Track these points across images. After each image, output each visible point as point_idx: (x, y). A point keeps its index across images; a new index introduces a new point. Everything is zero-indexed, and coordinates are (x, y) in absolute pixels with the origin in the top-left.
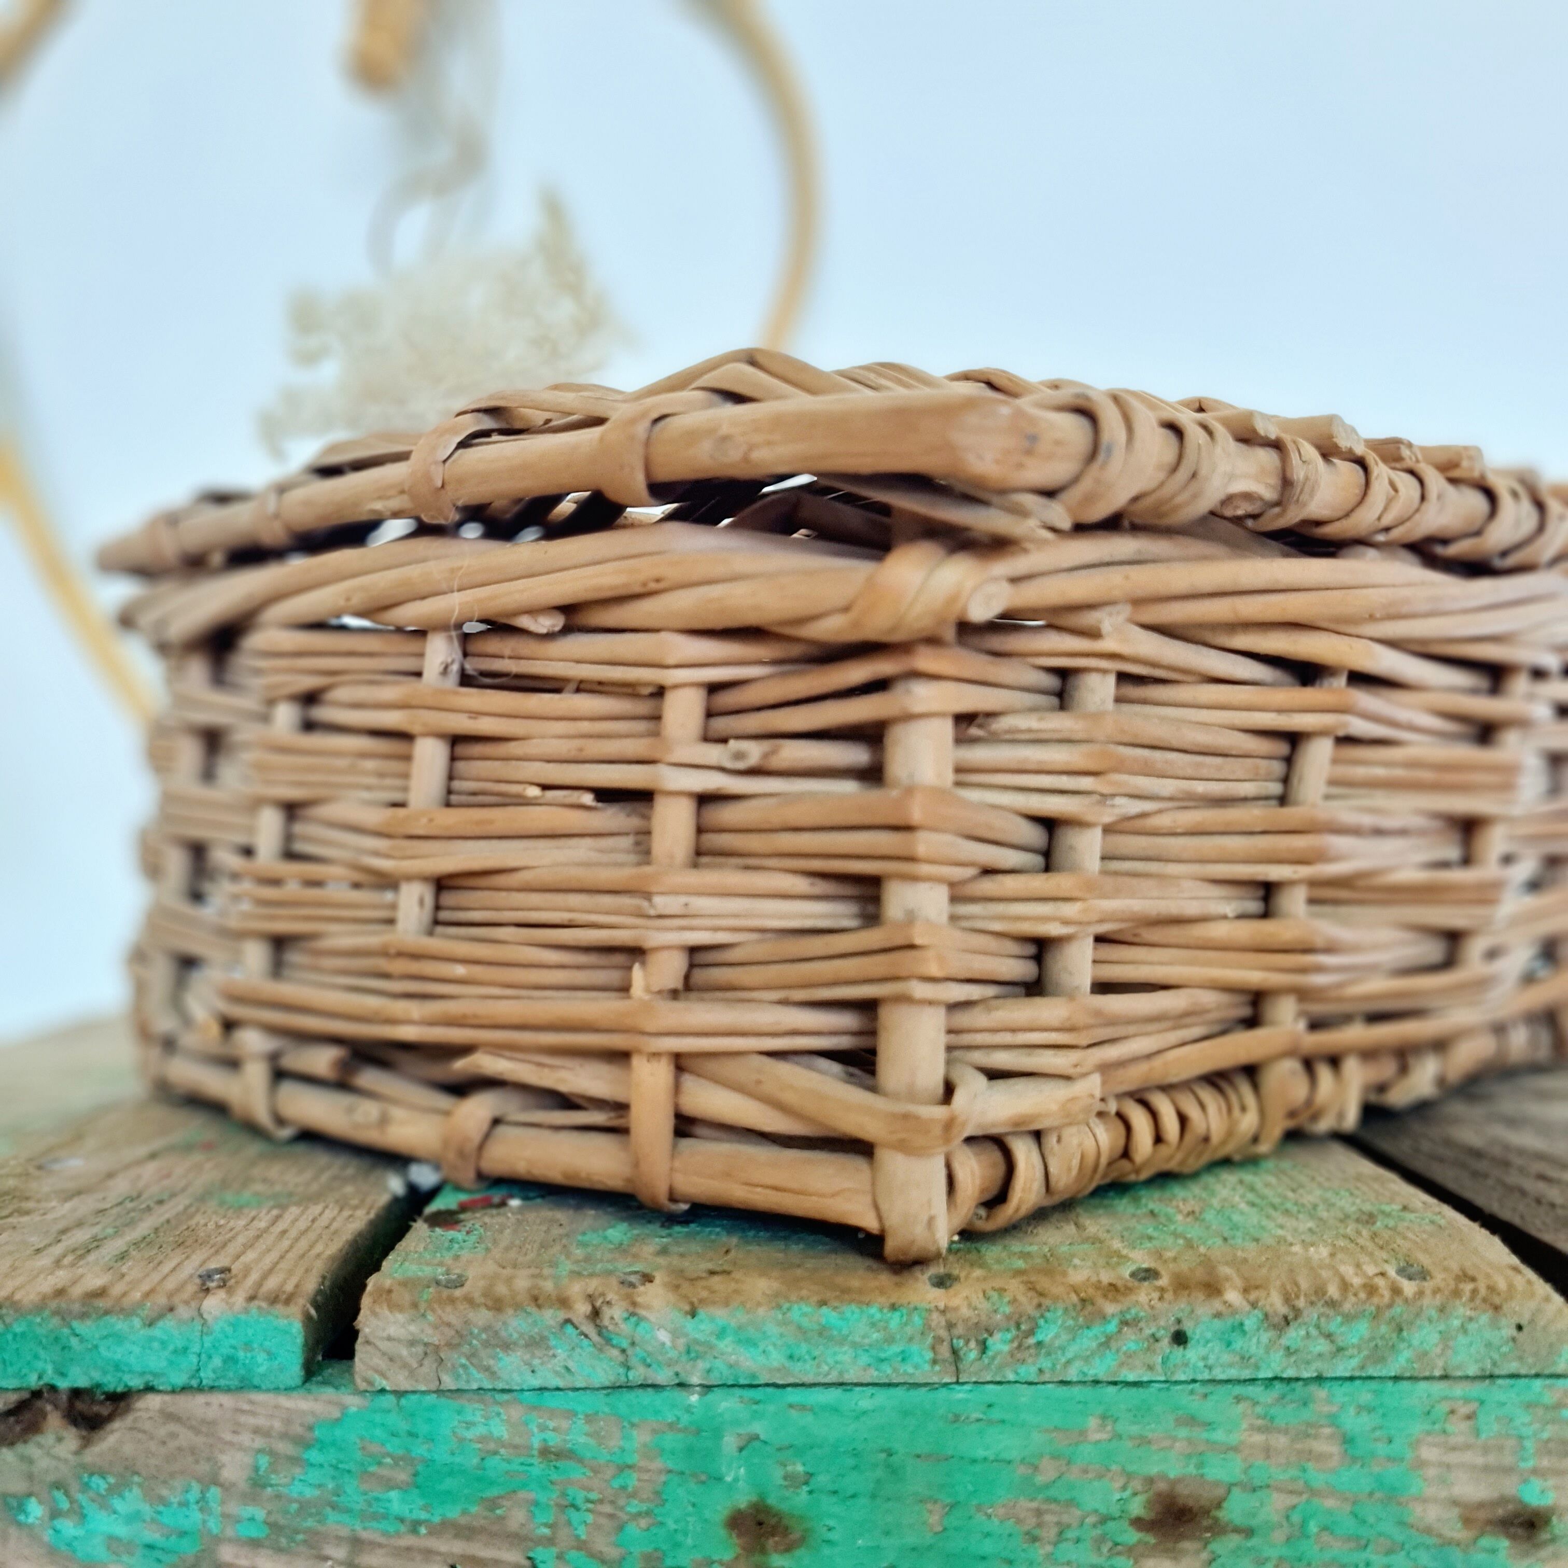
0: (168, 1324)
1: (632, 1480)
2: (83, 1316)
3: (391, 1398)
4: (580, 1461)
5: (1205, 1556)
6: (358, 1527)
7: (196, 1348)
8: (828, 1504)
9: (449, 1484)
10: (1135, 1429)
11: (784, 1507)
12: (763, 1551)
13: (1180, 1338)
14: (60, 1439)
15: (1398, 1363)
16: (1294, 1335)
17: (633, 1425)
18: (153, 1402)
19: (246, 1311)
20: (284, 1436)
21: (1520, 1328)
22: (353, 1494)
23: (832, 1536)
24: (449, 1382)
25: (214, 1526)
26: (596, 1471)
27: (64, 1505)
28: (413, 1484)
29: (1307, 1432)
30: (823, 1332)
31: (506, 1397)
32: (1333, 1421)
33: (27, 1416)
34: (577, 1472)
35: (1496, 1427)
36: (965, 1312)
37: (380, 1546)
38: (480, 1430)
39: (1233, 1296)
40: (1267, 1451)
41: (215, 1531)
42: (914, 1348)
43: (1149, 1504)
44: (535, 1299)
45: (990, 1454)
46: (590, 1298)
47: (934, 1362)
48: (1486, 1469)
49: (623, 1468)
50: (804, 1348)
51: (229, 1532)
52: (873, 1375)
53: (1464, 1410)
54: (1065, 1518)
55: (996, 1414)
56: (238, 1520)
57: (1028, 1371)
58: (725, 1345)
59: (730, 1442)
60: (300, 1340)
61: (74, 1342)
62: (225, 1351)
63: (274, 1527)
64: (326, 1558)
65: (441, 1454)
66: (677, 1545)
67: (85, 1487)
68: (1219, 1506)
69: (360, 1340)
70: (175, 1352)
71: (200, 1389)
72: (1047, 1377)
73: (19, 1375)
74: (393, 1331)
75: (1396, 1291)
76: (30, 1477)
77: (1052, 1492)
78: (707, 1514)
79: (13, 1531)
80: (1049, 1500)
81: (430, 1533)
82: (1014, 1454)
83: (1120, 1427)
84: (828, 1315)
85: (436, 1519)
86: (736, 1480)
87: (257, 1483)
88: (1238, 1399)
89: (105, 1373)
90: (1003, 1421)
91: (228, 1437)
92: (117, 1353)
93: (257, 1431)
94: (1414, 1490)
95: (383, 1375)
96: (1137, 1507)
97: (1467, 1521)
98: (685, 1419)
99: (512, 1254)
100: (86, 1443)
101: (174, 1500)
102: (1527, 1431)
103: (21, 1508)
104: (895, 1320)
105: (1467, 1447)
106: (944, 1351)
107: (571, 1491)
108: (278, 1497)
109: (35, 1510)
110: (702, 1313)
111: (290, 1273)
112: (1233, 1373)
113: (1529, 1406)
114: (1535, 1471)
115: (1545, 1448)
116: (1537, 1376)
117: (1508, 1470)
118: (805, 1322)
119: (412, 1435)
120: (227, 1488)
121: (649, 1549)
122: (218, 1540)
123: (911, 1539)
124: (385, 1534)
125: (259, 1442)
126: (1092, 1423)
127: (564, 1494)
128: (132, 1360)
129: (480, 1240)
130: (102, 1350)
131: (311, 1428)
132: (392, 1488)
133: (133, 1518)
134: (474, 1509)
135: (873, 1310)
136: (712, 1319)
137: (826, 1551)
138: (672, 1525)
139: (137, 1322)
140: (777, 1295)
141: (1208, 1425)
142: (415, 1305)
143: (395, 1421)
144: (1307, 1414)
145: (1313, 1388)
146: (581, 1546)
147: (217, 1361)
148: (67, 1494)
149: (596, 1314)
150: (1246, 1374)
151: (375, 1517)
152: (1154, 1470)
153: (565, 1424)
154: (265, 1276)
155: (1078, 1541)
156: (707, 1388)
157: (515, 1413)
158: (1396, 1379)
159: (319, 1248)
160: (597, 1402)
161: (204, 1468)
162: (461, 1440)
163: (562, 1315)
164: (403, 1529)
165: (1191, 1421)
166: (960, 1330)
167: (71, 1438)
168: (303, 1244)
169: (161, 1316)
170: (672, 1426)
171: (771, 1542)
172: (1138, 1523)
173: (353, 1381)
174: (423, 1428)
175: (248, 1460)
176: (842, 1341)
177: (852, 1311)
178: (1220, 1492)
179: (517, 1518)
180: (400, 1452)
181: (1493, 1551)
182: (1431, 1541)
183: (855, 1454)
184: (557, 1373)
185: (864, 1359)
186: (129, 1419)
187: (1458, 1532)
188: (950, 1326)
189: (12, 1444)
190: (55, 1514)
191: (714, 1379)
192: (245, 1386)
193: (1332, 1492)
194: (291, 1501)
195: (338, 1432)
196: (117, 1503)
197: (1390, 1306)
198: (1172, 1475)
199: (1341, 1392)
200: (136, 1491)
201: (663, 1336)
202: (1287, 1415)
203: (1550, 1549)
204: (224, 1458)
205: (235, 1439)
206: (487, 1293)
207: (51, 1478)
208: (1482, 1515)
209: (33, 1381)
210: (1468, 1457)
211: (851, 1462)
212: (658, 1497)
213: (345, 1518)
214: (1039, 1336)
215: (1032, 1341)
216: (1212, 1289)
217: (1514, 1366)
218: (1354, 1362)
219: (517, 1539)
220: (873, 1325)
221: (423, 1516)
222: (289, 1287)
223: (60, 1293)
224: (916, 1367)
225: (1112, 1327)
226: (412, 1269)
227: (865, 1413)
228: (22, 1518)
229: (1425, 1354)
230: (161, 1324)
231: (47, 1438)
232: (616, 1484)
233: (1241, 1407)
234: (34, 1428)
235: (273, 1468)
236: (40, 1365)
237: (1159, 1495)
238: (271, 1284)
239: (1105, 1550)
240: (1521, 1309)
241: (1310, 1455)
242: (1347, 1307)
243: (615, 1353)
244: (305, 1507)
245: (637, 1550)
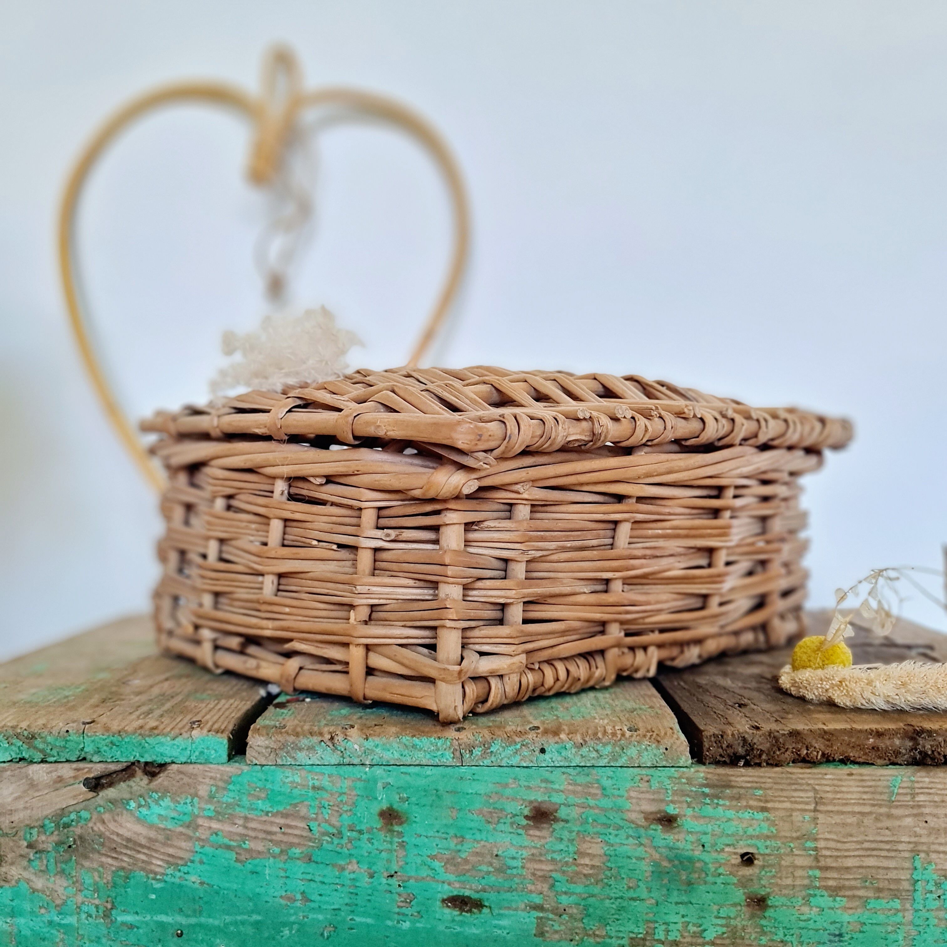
0: (179, 740)
1: (344, 798)
2: (150, 736)
3: (259, 767)
4: (326, 791)
5: (551, 829)
6: (247, 813)
7: (190, 749)
8: (414, 808)
9: (279, 798)
10: (526, 784)
11: (399, 809)
12: (392, 824)
13: (543, 751)
14: (141, 780)
15: (623, 761)
16: (584, 750)
17: (345, 778)
18: (174, 767)
19: (208, 735)
20: (221, 780)
21: (666, 749)
22: (246, 801)
23: (416, 820)
24: (279, 762)
25: (196, 811)
26: (332, 794)
27: (143, 803)
28: (267, 798)
29: (588, 785)
30: (414, 746)
31: (300, 767)
32: (598, 782)
33: (129, 771)
34: (325, 795)
35: (657, 785)
36: (466, 740)
37: (254, 820)
38: (290, 779)
39: (563, 736)
40: (574, 792)
41: (196, 813)
42: (447, 753)
43: (531, 810)
44: (311, 733)
45: (474, 792)
46: (330, 733)
47: (454, 758)
48: (653, 800)
49: (341, 794)
50: (406, 752)
51: (201, 814)
52: (432, 762)
53: (646, 779)
54: (500, 815)
55: (475, 777)
56: (204, 810)
57: (487, 762)
58: (378, 750)
59: (380, 785)
60: (227, 746)
61: (146, 745)
62: (200, 750)
63: (218, 813)
64: (236, 824)
65: (276, 788)
66: (361, 822)
67: (151, 797)
68: (556, 812)
69: (248, 746)
70: (182, 749)
71: (191, 763)
72: (494, 764)
73: (127, 756)
74: (259, 743)
75: (623, 735)
76: (131, 793)
77: (496, 806)
78: (372, 811)
79: (125, 812)
80: (494, 808)
81: (272, 816)
82: (482, 792)
83: (520, 783)
84: (416, 740)
85: (275, 811)
86: (382, 799)
87: (211, 797)
88: (564, 773)
89: (157, 756)
90: (478, 780)
91: (201, 780)
92: (162, 750)
93: (211, 778)
94: (628, 807)
95: (256, 759)
96: (526, 812)
97: (646, 819)
98: (364, 777)
99: (304, 718)
100: (150, 781)
101: (182, 802)
102: (668, 787)
103: (128, 804)
104: (440, 743)
105: (648, 792)
106: (458, 754)
107: (323, 802)
108: (219, 802)
109: (133, 804)
110: (370, 739)
111: (223, 723)
112: (562, 764)
113: (669, 778)
114: (672, 802)
115: (675, 793)
116: (673, 767)
117: (662, 801)
118: (407, 743)
119: (266, 780)
120: (200, 798)
121: (351, 823)
122: (198, 816)
123: (444, 822)
124: (257, 816)
125: (212, 782)
126: (510, 781)
127: (321, 803)
128: (167, 752)
129: (293, 713)
130: (156, 748)
131: (230, 777)
132: (259, 799)
133: (168, 808)
134: (288, 807)
135: (432, 739)
136: (374, 741)
137: (414, 825)
138: (359, 815)
139: (168, 739)
140: (397, 733)
141: (552, 782)
142: (268, 734)
143: (260, 775)
144: (588, 779)
145: (591, 769)
146: (326, 821)
147: (197, 753)
148: (144, 799)
149: (332, 738)
150: (567, 764)
151: (252, 809)
152: (533, 798)
153: (321, 777)
154: (214, 724)
155: (505, 823)
156: (372, 765)
157: (303, 773)
158: (621, 767)
159: (233, 715)
160: (333, 770)
161: (192, 791)
162: (284, 783)
163: (320, 739)
164: (263, 814)
165: (546, 781)
166: (463, 746)
167: (146, 780)
168: (227, 713)
169: (177, 737)
170: (360, 779)
171: (394, 822)
172: (526, 817)
173: (246, 761)
174: (270, 778)
175: (208, 788)
176: (420, 750)
177: (424, 739)
178: (557, 806)
179: (303, 811)
180: (262, 787)
181: (655, 830)
182: (633, 826)
183: (425, 791)
184: (318, 760)
185: (428, 756)
186: (166, 772)
187: (642, 822)
188: (460, 745)
189: (125, 781)
190: (140, 806)
191: (374, 762)
192: (207, 762)
193: (598, 807)
194: (223, 803)
195: (240, 779)
196: (161, 803)
197: (620, 740)
198: (539, 800)
199: (600, 770)
200: (169, 799)
201: (356, 747)
202: (581, 779)
203: (677, 829)
204: (200, 787)
205: (203, 780)
206: (294, 730)
207: (138, 793)
208: (652, 817)
209: (132, 759)
210: (647, 796)
211: (423, 793)
212: (354, 804)
213: (242, 810)
214: (492, 749)
215: (489, 751)
216: (556, 733)
217: (664, 763)
218: (606, 761)
219: (304, 818)
220: (432, 744)
221: (270, 809)
222: (223, 727)
223: (141, 727)
224: (447, 759)
225: (518, 746)
226: (267, 722)
227: (428, 776)
228: (128, 807)
229: (632, 758)
230: (177, 739)
231: (137, 779)
232: (339, 799)
233: (564, 776)
234: (133, 775)
235: (217, 791)
236: (134, 753)
237: (534, 807)
238: (216, 726)
239: (515, 827)
240: (667, 742)
241: (590, 794)
242: (604, 740)
243: (339, 752)
244: (228, 805)
245: (346, 823)
